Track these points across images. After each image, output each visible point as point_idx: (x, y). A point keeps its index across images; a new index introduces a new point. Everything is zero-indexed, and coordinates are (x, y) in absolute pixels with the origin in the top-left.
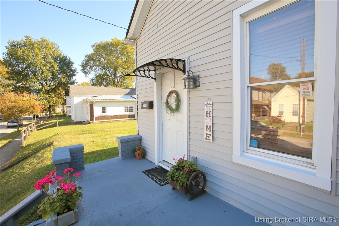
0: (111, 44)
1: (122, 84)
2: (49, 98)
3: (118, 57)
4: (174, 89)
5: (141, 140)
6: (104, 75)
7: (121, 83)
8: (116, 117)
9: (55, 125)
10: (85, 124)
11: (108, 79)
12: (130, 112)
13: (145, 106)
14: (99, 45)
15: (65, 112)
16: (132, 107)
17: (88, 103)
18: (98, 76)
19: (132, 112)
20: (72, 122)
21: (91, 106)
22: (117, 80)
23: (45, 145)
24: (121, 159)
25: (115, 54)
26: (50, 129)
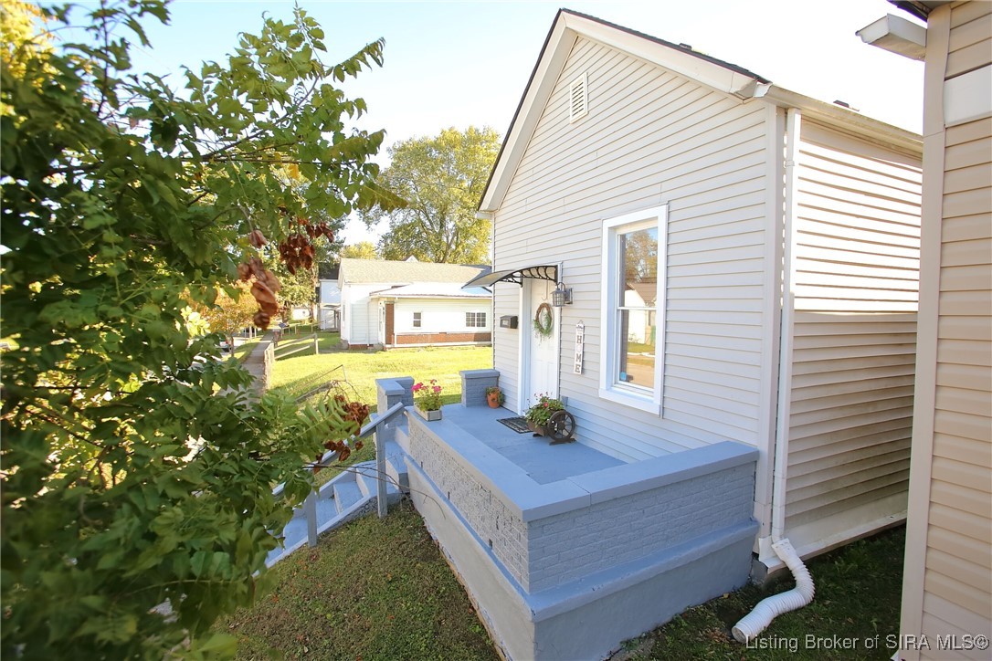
0: (436, 145)
1: (460, 249)
2: (283, 284)
3: (451, 180)
4: (546, 302)
5: (498, 377)
6: (413, 225)
7: (457, 246)
8: (444, 337)
9: (310, 352)
10: (375, 351)
11: (424, 235)
12: (478, 325)
13: (505, 323)
14: (403, 149)
15: (315, 318)
16: (484, 315)
17: (382, 302)
18: (400, 228)
19: (484, 325)
20: (345, 346)
21: (390, 310)
22: (447, 238)
23: (315, 387)
24: (465, 405)
25: (443, 168)
26: (302, 358)
